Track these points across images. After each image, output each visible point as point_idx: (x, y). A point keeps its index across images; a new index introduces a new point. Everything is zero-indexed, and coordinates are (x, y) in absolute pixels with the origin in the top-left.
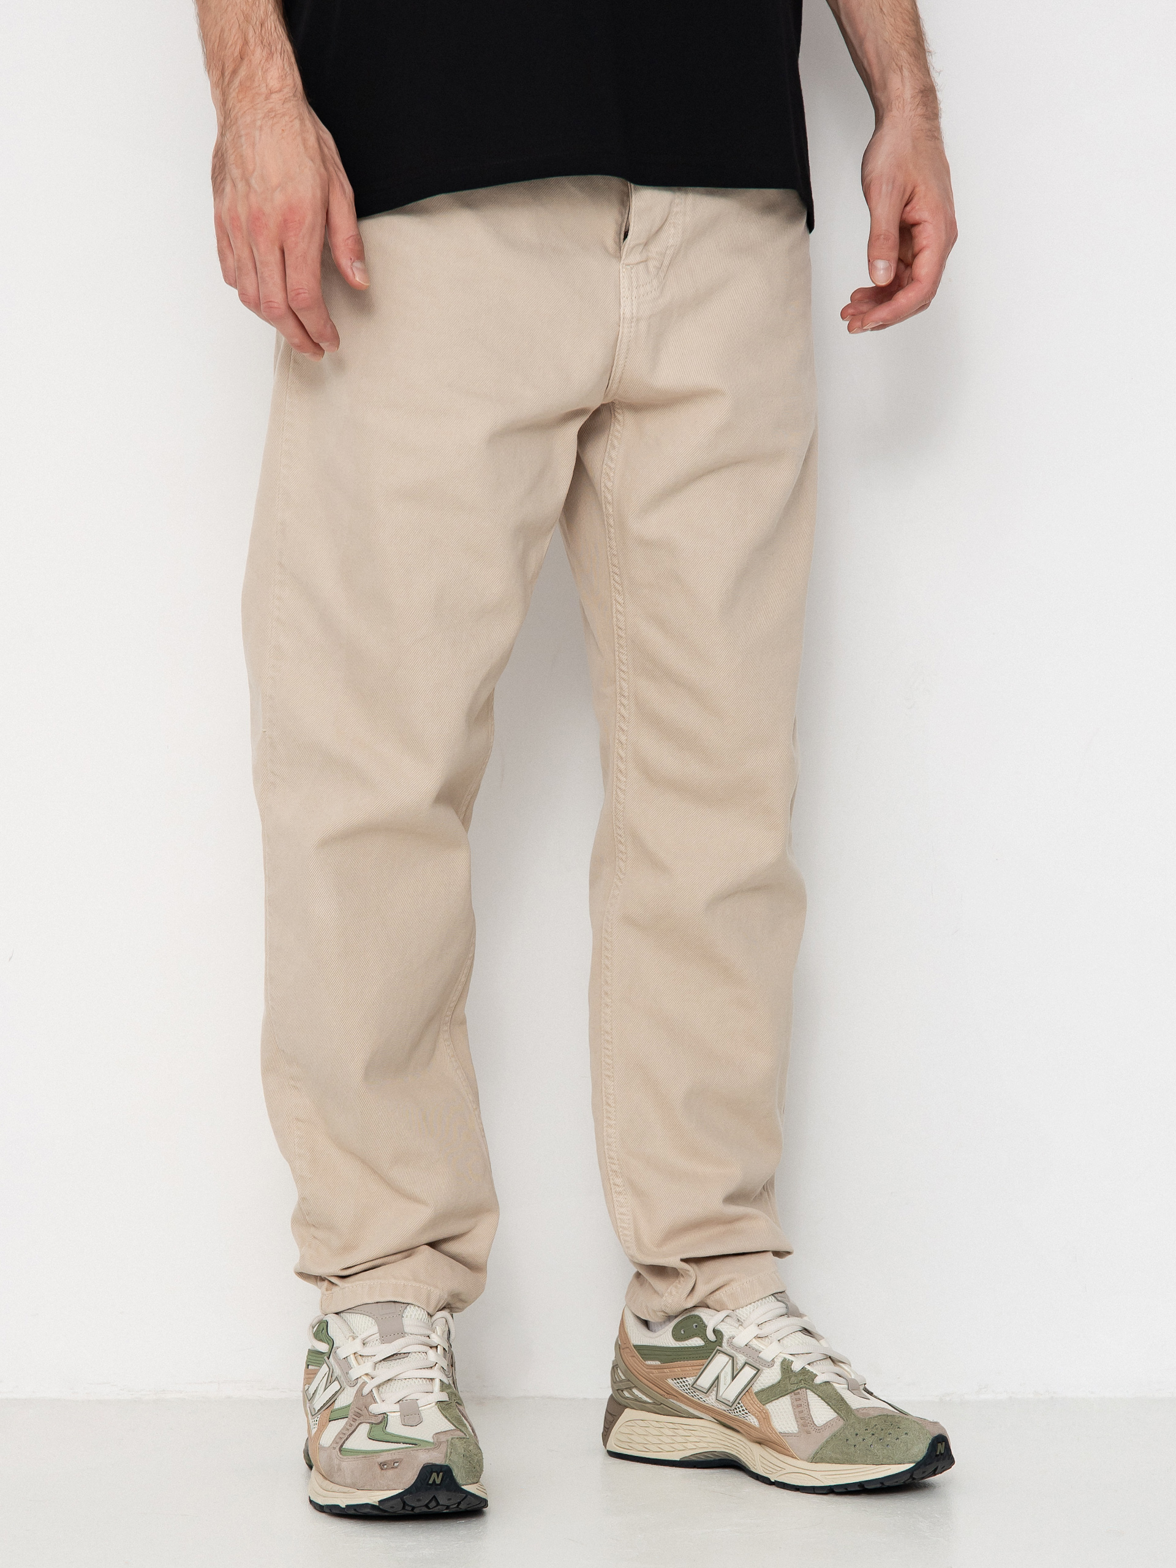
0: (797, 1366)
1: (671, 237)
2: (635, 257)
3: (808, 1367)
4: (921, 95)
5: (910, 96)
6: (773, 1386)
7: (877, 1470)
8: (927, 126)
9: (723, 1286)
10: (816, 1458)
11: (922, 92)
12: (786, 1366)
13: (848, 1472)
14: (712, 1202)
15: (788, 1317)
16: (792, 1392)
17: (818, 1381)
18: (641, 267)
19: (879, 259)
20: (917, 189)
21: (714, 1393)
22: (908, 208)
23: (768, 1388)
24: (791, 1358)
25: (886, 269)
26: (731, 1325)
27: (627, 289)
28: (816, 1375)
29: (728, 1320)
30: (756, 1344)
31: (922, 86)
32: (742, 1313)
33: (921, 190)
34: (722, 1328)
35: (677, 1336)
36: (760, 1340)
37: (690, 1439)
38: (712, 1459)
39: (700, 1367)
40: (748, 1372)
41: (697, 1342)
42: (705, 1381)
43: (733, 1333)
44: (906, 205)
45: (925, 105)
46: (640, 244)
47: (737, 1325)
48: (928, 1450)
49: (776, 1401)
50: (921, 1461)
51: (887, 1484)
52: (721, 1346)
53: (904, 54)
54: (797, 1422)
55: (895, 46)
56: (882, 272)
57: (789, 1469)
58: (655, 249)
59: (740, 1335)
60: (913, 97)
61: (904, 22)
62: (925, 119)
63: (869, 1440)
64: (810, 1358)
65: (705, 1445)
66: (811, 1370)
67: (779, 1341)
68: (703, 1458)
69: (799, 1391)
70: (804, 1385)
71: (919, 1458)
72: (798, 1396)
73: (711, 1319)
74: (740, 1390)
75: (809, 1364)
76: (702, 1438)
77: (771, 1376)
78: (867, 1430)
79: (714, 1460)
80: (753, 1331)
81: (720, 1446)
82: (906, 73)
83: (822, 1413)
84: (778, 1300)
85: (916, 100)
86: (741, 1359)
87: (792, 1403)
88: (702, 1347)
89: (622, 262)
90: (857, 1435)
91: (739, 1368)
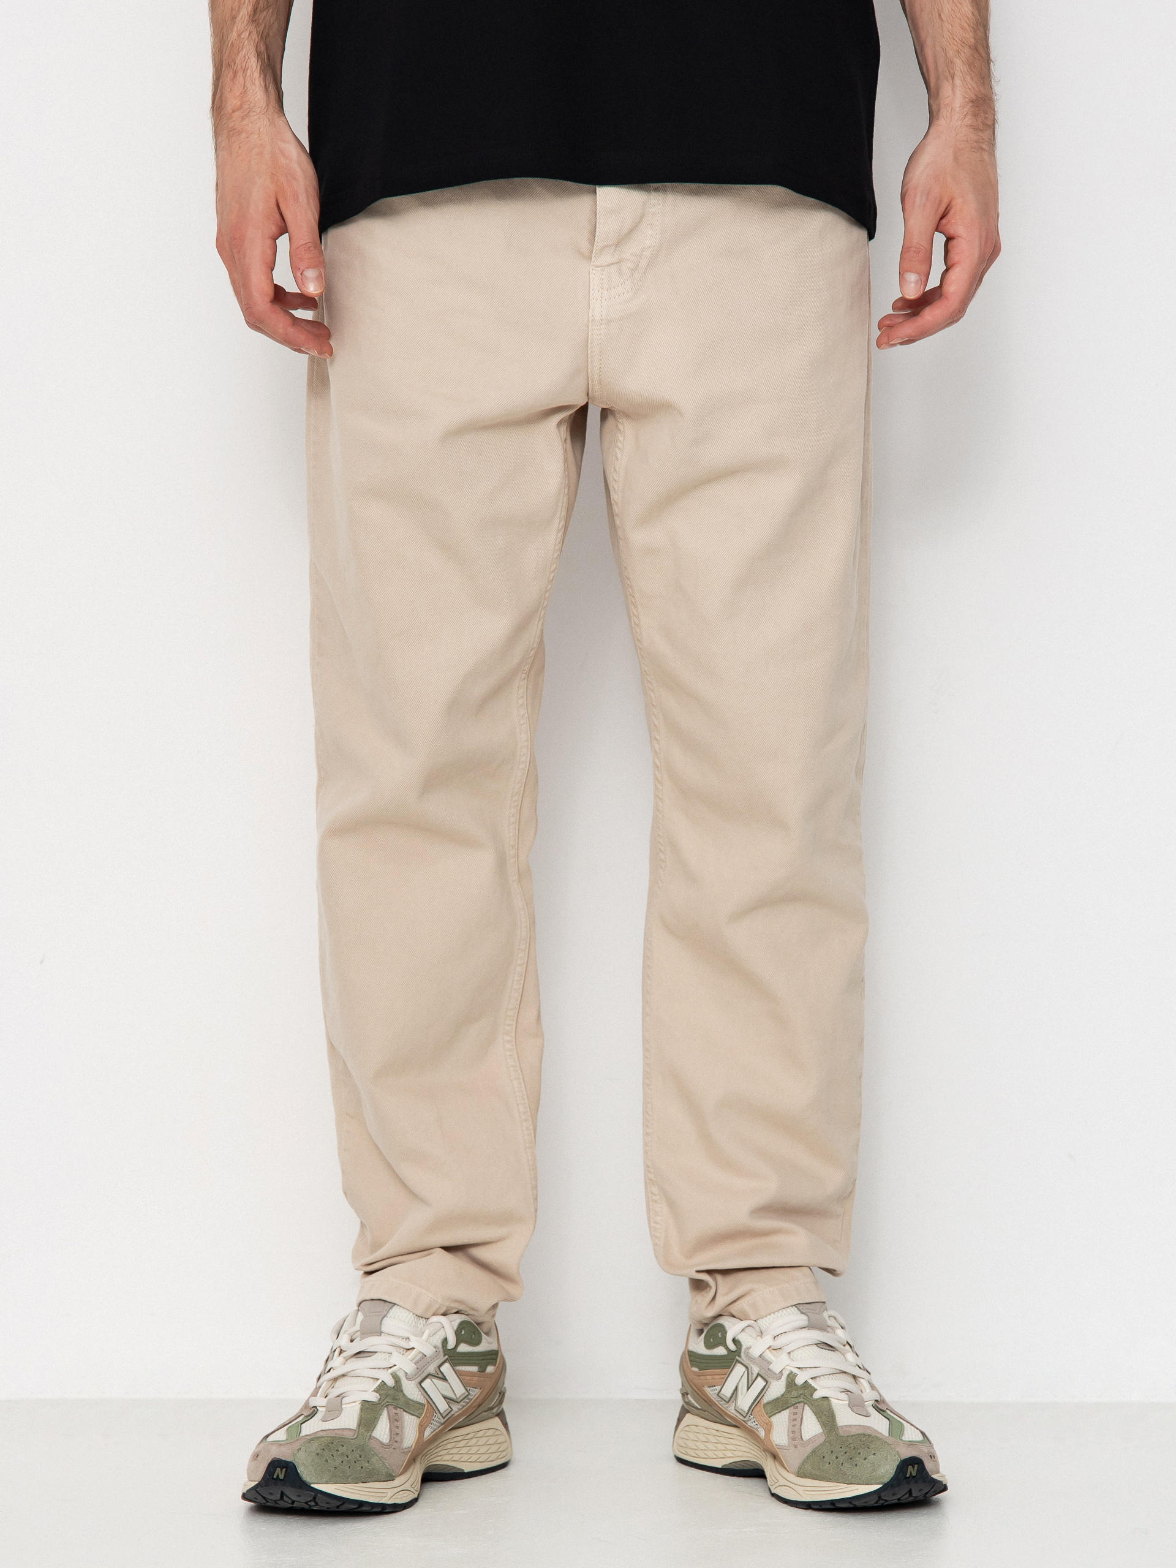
0: (800, 1381)
1: (647, 238)
2: (607, 258)
3: (811, 1382)
4: (971, 104)
5: (958, 105)
6: (778, 1399)
7: (847, 1489)
8: (974, 137)
9: (743, 1296)
10: (801, 1474)
11: (972, 101)
12: (791, 1378)
13: (824, 1489)
14: (738, 1214)
15: (809, 1329)
16: (792, 1405)
17: (816, 1395)
18: (614, 268)
19: (910, 272)
20: (954, 203)
21: (734, 1404)
22: (944, 221)
23: (773, 1401)
24: (796, 1371)
25: (916, 282)
26: (750, 1336)
27: (597, 291)
28: (816, 1390)
29: (748, 1330)
30: (769, 1355)
31: (974, 96)
32: (763, 1323)
33: (958, 203)
34: (742, 1338)
35: (709, 1346)
36: (774, 1352)
37: (729, 1447)
38: (748, 1468)
39: (723, 1376)
40: (760, 1383)
41: (720, 1351)
42: (727, 1391)
43: (751, 1344)
44: (942, 218)
45: (975, 115)
46: (611, 246)
47: (755, 1336)
48: (895, 1472)
49: (779, 1414)
50: (888, 1482)
51: (858, 1503)
52: (740, 1356)
53: (958, 63)
54: (789, 1435)
55: (951, 53)
56: (913, 285)
57: (782, 1482)
58: (630, 250)
59: (755, 1346)
60: (962, 107)
61: (963, 28)
62: (973, 130)
63: (841, 1459)
64: (814, 1372)
65: (740, 1454)
66: (813, 1385)
67: (789, 1353)
68: (739, 1467)
69: (798, 1405)
70: (802, 1400)
71: (886, 1480)
72: (795, 1410)
73: (733, 1329)
74: (752, 1401)
75: (812, 1378)
76: (738, 1447)
77: (777, 1389)
78: (841, 1447)
79: (750, 1470)
80: (768, 1341)
81: (750, 1455)
82: (958, 81)
83: (811, 1427)
84: (802, 1313)
85: (965, 110)
86: (756, 1370)
87: (789, 1417)
88: (724, 1356)
89: (592, 264)
90: (832, 1452)
91: (754, 1378)
